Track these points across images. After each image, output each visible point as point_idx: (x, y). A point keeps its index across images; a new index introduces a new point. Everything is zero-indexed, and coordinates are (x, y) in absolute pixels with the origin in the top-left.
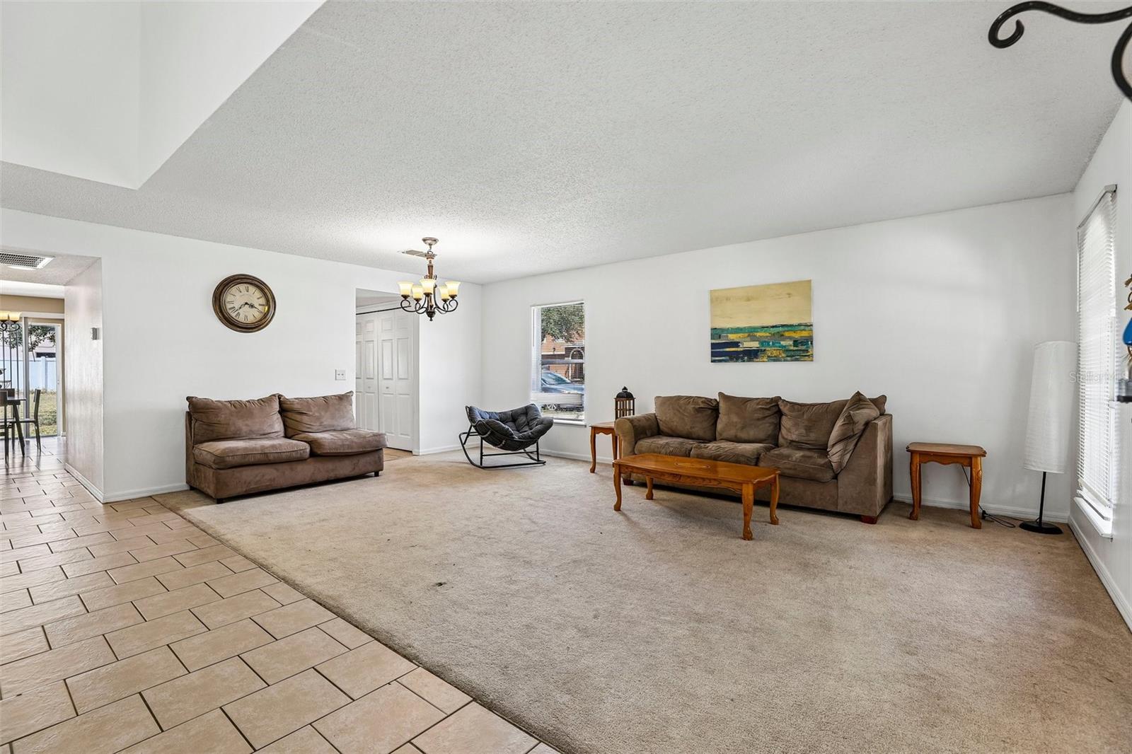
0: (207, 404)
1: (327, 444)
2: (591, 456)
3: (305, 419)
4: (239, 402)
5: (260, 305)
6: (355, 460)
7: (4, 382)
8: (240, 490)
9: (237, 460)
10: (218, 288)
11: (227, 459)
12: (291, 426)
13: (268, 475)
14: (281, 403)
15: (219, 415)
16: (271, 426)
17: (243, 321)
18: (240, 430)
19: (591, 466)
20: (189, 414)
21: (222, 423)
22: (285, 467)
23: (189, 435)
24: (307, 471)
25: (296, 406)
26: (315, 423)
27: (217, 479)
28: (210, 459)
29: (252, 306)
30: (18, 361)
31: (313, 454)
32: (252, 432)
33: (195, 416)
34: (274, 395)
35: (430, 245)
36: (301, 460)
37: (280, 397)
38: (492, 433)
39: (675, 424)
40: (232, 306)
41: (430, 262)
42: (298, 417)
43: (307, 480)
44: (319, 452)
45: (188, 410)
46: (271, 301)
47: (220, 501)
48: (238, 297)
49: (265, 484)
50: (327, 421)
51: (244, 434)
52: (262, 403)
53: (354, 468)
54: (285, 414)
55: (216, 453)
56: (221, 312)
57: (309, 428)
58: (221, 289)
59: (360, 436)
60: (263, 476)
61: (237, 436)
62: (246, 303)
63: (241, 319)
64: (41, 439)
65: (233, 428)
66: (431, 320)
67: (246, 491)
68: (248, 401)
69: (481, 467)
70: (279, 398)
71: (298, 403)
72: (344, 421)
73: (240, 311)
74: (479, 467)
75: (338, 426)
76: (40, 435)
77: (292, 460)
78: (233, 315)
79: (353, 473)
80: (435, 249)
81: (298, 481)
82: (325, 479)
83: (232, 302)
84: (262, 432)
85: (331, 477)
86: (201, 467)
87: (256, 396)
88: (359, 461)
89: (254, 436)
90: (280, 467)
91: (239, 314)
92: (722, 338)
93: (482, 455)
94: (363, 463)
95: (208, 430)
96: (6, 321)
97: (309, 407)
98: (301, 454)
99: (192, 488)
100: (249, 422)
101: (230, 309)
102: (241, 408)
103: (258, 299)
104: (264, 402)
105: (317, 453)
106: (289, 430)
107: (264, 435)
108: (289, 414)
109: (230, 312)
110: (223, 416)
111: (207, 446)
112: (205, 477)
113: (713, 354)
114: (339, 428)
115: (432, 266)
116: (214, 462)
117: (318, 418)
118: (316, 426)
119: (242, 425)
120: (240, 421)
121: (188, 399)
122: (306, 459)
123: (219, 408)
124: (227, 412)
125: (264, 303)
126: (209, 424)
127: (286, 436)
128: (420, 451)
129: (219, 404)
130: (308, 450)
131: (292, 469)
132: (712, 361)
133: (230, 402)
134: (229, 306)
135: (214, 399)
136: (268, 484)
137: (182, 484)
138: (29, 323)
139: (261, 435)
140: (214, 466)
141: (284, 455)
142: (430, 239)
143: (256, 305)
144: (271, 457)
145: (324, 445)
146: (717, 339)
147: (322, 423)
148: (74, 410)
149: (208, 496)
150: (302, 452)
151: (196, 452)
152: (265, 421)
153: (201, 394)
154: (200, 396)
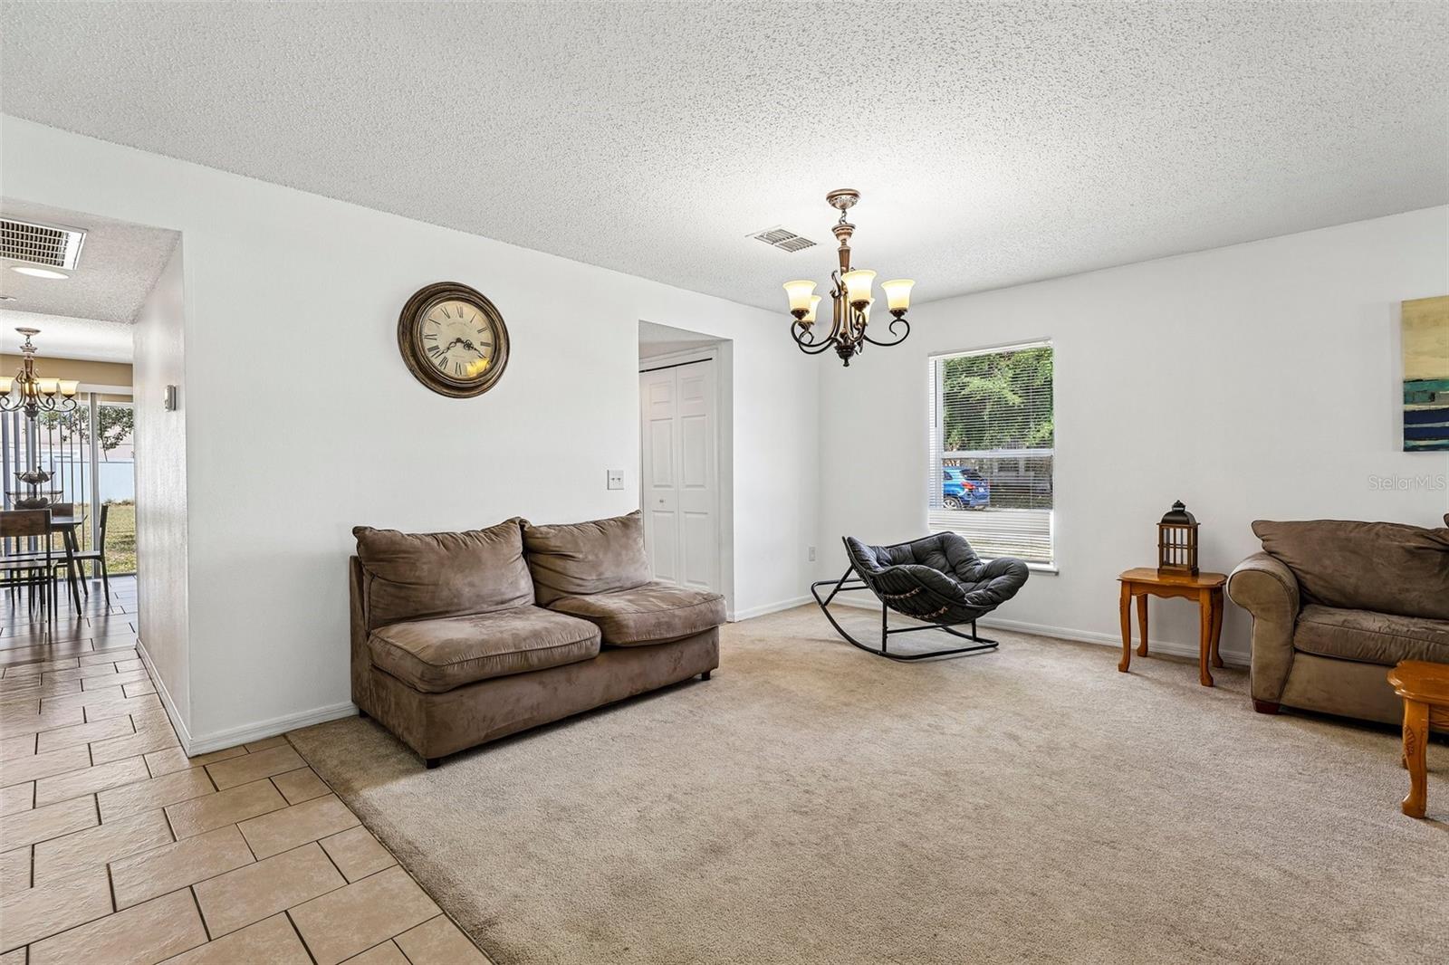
0: (393, 542)
1: (632, 624)
2: (1120, 637)
3: (571, 567)
4: (452, 535)
5: (482, 344)
6: (675, 651)
7: (52, 493)
8: (476, 736)
9: (469, 672)
10: (407, 307)
11: (450, 670)
12: (546, 582)
13: (529, 696)
14: (525, 536)
15: (418, 564)
16: (514, 584)
17: (452, 373)
18: (458, 595)
19: (1120, 658)
20: (357, 564)
21: (426, 581)
22: (559, 677)
23: (358, 605)
24: (596, 682)
25: (554, 543)
26: (591, 575)
27: (429, 715)
28: (410, 669)
29: (469, 346)
30: (82, 462)
31: (607, 647)
32: (480, 598)
33: (367, 567)
34: (512, 521)
35: (843, 208)
36: (585, 661)
37: (522, 524)
38: (923, 591)
39: (1352, 580)
40: (434, 344)
41: (844, 242)
42: (559, 564)
43: (597, 702)
44: (619, 642)
45: (355, 553)
46: (502, 336)
47: (433, 764)
48: (443, 327)
49: (523, 717)
50: (609, 572)
51: (467, 605)
52: (493, 536)
53: (675, 669)
54: (533, 559)
55: (425, 656)
56: (414, 355)
57: (578, 585)
58: (413, 308)
59: (679, 602)
60: (518, 700)
61: (454, 608)
62: (459, 340)
63: (450, 370)
64: (109, 580)
65: (445, 593)
66: (846, 364)
67: (487, 736)
68: (467, 534)
69: (883, 653)
70: (522, 527)
71: (555, 536)
72: (636, 570)
73: (449, 355)
74: (882, 655)
75: (628, 578)
76: (108, 573)
77: (568, 663)
78: (436, 362)
79: (673, 678)
80: (852, 216)
81: (582, 704)
82: (626, 695)
83: (432, 337)
84: (498, 598)
85: (637, 690)
86: (390, 682)
87: (479, 523)
88: (682, 653)
89: (485, 607)
90: (547, 678)
91: (445, 361)
92: (1436, 401)
93: (885, 632)
94: (690, 656)
95: (397, 597)
96: (53, 394)
97: (576, 544)
98: (587, 648)
99: (363, 714)
100: (476, 579)
101: (430, 350)
102: (456, 548)
103: (479, 331)
104: (494, 533)
105: (614, 642)
106: (544, 590)
107: (502, 603)
108: (542, 559)
109: (430, 355)
110: (425, 567)
111: (398, 633)
112: (397, 704)
113: (1408, 434)
114: (628, 584)
115: (848, 251)
116: (421, 679)
117: (595, 566)
118: (591, 580)
119: (461, 584)
120: (459, 576)
121: (357, 531)
122: (594, 658)
123: (416, 551)
124: (433, 557)
125: (490, 342)
126: (401, 585)
127: (539, 603)
128: (736, 613)
129: (417, 542)
130: (598, 639)
131: (569, 681)
132: (1406, 449)
133: (434, 536)
134: (428, 344)
135: (405, 529)
136: (526, 716)
137: (343, 705)
138: (98, 403)
139: (497, 604)
140: (422, 686)
141: (557, 652)
142: (842, 192)
143: (476, 345)
144: (534, 659)
145: (627, 627)
146: (1424, 402)
147: (601, 574)
148: (149, 539)
149: (401, 744)
150: (589, 643)
151: (377, 646)
152: (503, 574)
153: (379, 522)
154: (378, 526)
